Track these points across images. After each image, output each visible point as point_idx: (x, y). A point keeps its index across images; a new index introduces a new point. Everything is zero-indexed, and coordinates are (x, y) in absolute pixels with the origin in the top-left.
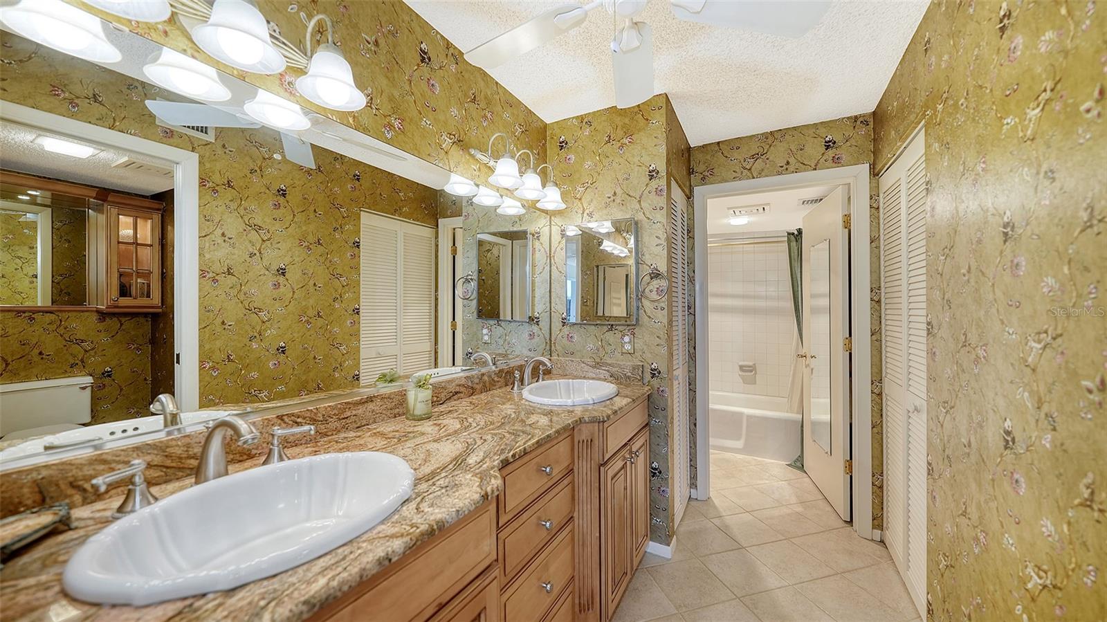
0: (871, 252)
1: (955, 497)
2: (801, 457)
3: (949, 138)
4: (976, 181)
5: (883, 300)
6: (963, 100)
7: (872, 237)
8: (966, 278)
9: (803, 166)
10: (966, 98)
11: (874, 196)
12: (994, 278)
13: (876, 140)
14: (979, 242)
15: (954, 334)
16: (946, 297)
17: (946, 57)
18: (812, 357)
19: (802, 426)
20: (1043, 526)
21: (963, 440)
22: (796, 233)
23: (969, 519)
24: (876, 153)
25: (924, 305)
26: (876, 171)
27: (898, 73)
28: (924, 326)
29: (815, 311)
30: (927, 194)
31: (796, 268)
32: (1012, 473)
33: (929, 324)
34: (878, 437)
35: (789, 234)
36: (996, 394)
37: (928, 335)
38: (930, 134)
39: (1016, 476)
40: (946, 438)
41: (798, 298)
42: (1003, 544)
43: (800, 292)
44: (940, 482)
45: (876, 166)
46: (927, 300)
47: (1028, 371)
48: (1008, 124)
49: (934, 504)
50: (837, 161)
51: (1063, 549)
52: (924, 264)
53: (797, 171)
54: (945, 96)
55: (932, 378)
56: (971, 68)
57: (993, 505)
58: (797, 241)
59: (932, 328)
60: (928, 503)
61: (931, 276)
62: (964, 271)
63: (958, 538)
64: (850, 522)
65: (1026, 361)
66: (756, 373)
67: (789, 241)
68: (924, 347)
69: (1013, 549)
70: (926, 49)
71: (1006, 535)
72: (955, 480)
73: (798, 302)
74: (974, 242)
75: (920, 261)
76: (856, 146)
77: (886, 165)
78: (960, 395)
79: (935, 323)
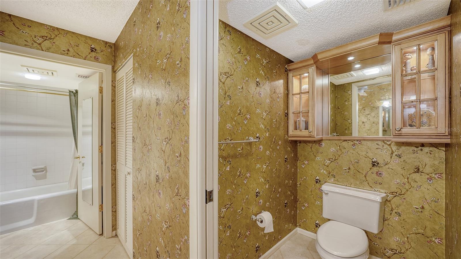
0: (112, 106)
1: (142, 206)
2: (77, 212)
3: (141, 63)
4: (149, 81)
5: (116, 127)
6: (145, 49)
7: (112, 99)
8: (145, 119)
9: (77, 55)
10: (146, 49)
11: (114, 80)
12: (153, 119)
13: (115, 56)
14: (150, 105)
15: (141, 141)
16: (139, 126)
17: (140, 30)
18: (83, 157)
19: (77, 195)
20: (167, 206)
21: (144, 182)
22: (74, 92)
23: (146, 212)
24: (115, 62)
25: (132, 130)
26: (115, 70)
27: (124, 30)
28: (132, 138)
29: (84, 134)
30: (133, 84)
31: (74, 111)
32: (158, 190)
33: (133, 137)
34: (114, 189)
35: (70, 91)
36: (154, 162)
37: (133, 142)
38: (135, 59)
39: (160, 191)
40: (139, 183)
41: (75, 127)
42: (156, 217)
43: (76, 124)
44: (137, 202)
45: (115, 68)
46: (133, 127)
47: (163, 152)
48: (158, 62)
49: (135, 212)
50: (96, 59)
51: (171, 212)
52: (132, 112)
53: (74, 56)
54: (140, 45)
55: (134, 160)
56: (148, 38)
57: (153, 204)
58: (75, 96)
59: (134, 139)
60: (133, 211)
61: (134, 118)
62: (145, 116)
63: (143, 222)
64: (102, 234)
65: (162, 149)
66: (46, 172)
67: (70, 96)
68: (131, 147)
69: (159, 218)
70: (134, 24)
71: (157, 214)
72: (142, 199)
73: (75, 129)
74: (148, 105)
75: (130, 111)
76: (106, 56)
77: (119, 68)
78: (143, 165)
79: (135, 137)
